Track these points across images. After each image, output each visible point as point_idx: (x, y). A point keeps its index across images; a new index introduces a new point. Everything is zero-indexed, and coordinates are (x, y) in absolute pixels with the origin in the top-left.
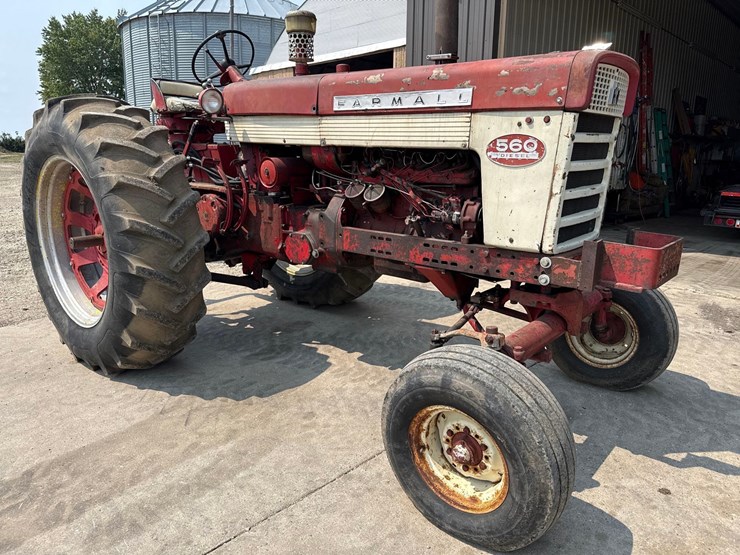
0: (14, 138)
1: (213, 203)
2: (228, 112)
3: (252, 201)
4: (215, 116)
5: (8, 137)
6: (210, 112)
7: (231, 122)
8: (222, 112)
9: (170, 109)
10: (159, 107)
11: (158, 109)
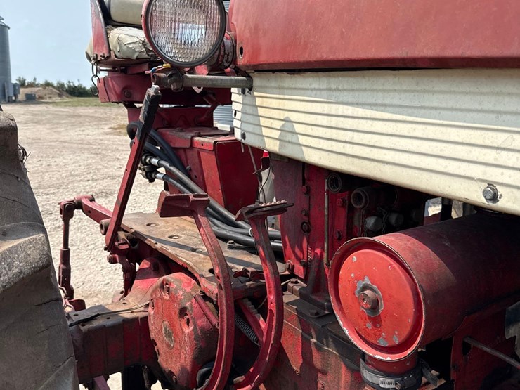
0: (76, 85)
1: (183, 312)
2: (241, 61)
3: (292, 328)
4: (202, 73)
5: (72, 84)
6: (181, 59)
7: (248, 88)
8: (221, 59)
9: (115, 55)
10: (98, 51)
11: (96, 55)
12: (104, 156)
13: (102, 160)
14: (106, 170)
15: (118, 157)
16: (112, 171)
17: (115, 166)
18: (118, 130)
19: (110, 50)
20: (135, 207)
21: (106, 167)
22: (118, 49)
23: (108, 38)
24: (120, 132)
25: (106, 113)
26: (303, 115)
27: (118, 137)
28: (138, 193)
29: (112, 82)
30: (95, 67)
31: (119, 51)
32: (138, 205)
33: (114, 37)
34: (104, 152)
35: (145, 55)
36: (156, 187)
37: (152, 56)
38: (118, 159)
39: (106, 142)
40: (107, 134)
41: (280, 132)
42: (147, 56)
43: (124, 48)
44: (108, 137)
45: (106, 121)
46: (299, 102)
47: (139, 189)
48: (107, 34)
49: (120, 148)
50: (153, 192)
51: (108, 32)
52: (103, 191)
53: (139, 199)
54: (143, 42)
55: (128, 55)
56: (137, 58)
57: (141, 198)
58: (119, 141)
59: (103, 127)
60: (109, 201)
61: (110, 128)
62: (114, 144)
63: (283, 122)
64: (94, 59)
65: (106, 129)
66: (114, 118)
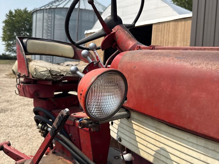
9: (32, 76)
10: (21, 71)
11: (20, 73)
12: (3, 90)
13: (2, 92)
14: (4, 97)
15: (10, 90)
16: (7, 98)
17: (8, 95)
18: (10, 76)
19: (29, 73)
20: (19, 118)
21: (4, 96)
22: (35, 74)
23: (28, 66)
24: (11, 77)
25: (4, 67)
26: (179, 152)
27: (9, 79)
28: (20, 110)
29: (28, 88)
30: (18, 80)
31: (35, 75)
32: (21, 117)
33: (32, 67)
34: (3, 88)
35: (50, 77)
36: (29, 107)
37: (54, 78)
38: (10, 91)
39: (4, 82)
40: (4, 77)
41: (155, 152)
42: (52, 78)
43: (39, 74)
44: (5, 79)
45: (4, 71)
46: (176, 144)
47: (21, 107)
48: (28, 64)
49: (11, 85)
50: (28, 109)
51: (28, 63)
52: (3, 109)
53: (21, 113)
54: (50, 70)
55: (41, 77)
56: (46, 79)
57: (22, 113)
58: (10, 81)
59: (2, 74)
60: (6, 115)
61: (6, 75)
62: (8, 83)
63: (159, 149)
64: (18, 75)
65: (4, 75)
66: (7, 70)
